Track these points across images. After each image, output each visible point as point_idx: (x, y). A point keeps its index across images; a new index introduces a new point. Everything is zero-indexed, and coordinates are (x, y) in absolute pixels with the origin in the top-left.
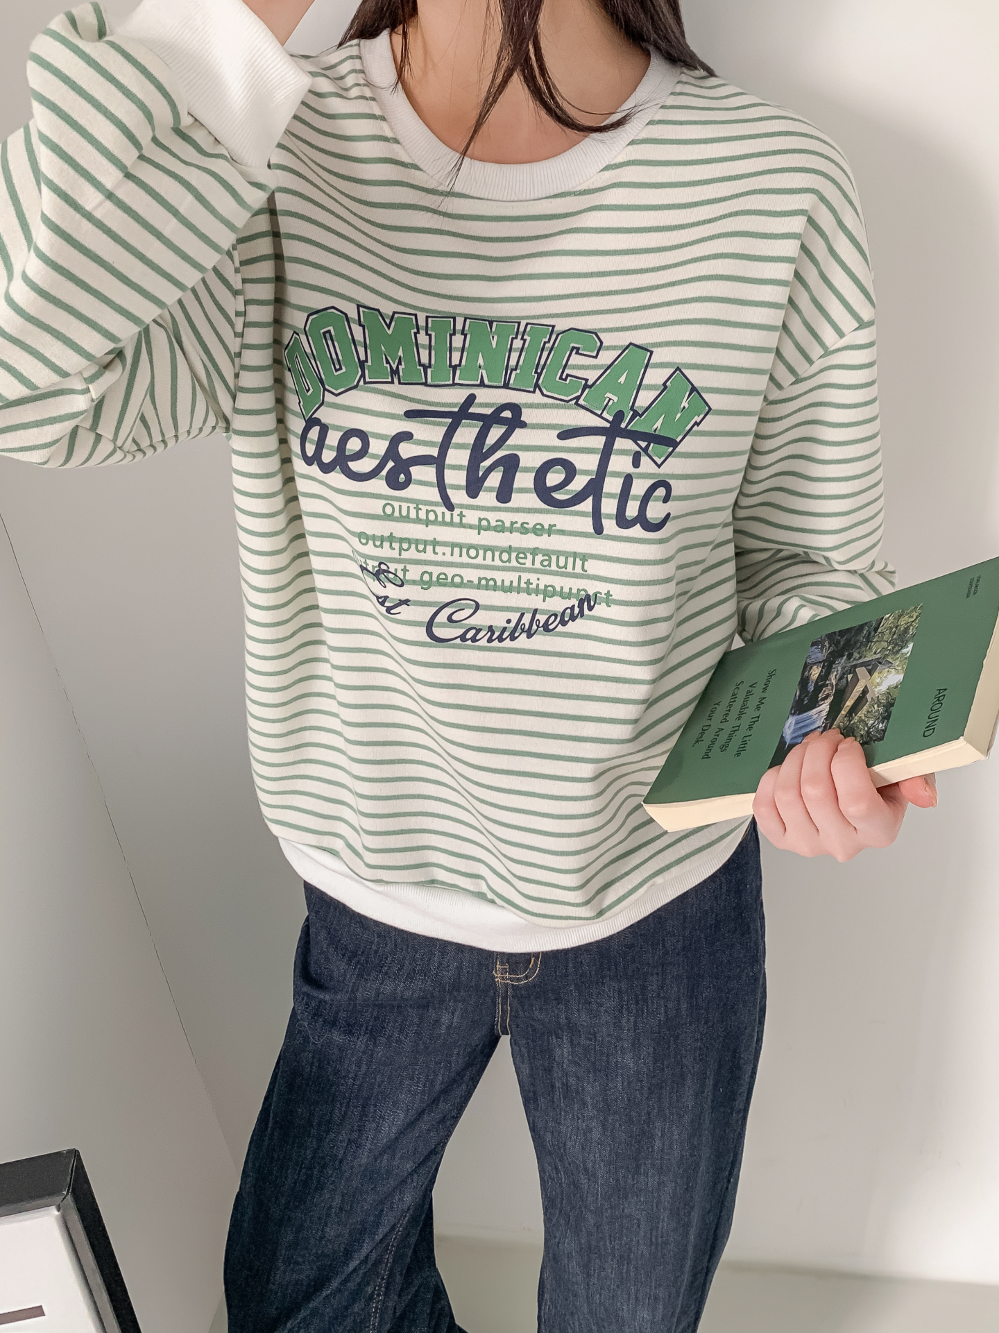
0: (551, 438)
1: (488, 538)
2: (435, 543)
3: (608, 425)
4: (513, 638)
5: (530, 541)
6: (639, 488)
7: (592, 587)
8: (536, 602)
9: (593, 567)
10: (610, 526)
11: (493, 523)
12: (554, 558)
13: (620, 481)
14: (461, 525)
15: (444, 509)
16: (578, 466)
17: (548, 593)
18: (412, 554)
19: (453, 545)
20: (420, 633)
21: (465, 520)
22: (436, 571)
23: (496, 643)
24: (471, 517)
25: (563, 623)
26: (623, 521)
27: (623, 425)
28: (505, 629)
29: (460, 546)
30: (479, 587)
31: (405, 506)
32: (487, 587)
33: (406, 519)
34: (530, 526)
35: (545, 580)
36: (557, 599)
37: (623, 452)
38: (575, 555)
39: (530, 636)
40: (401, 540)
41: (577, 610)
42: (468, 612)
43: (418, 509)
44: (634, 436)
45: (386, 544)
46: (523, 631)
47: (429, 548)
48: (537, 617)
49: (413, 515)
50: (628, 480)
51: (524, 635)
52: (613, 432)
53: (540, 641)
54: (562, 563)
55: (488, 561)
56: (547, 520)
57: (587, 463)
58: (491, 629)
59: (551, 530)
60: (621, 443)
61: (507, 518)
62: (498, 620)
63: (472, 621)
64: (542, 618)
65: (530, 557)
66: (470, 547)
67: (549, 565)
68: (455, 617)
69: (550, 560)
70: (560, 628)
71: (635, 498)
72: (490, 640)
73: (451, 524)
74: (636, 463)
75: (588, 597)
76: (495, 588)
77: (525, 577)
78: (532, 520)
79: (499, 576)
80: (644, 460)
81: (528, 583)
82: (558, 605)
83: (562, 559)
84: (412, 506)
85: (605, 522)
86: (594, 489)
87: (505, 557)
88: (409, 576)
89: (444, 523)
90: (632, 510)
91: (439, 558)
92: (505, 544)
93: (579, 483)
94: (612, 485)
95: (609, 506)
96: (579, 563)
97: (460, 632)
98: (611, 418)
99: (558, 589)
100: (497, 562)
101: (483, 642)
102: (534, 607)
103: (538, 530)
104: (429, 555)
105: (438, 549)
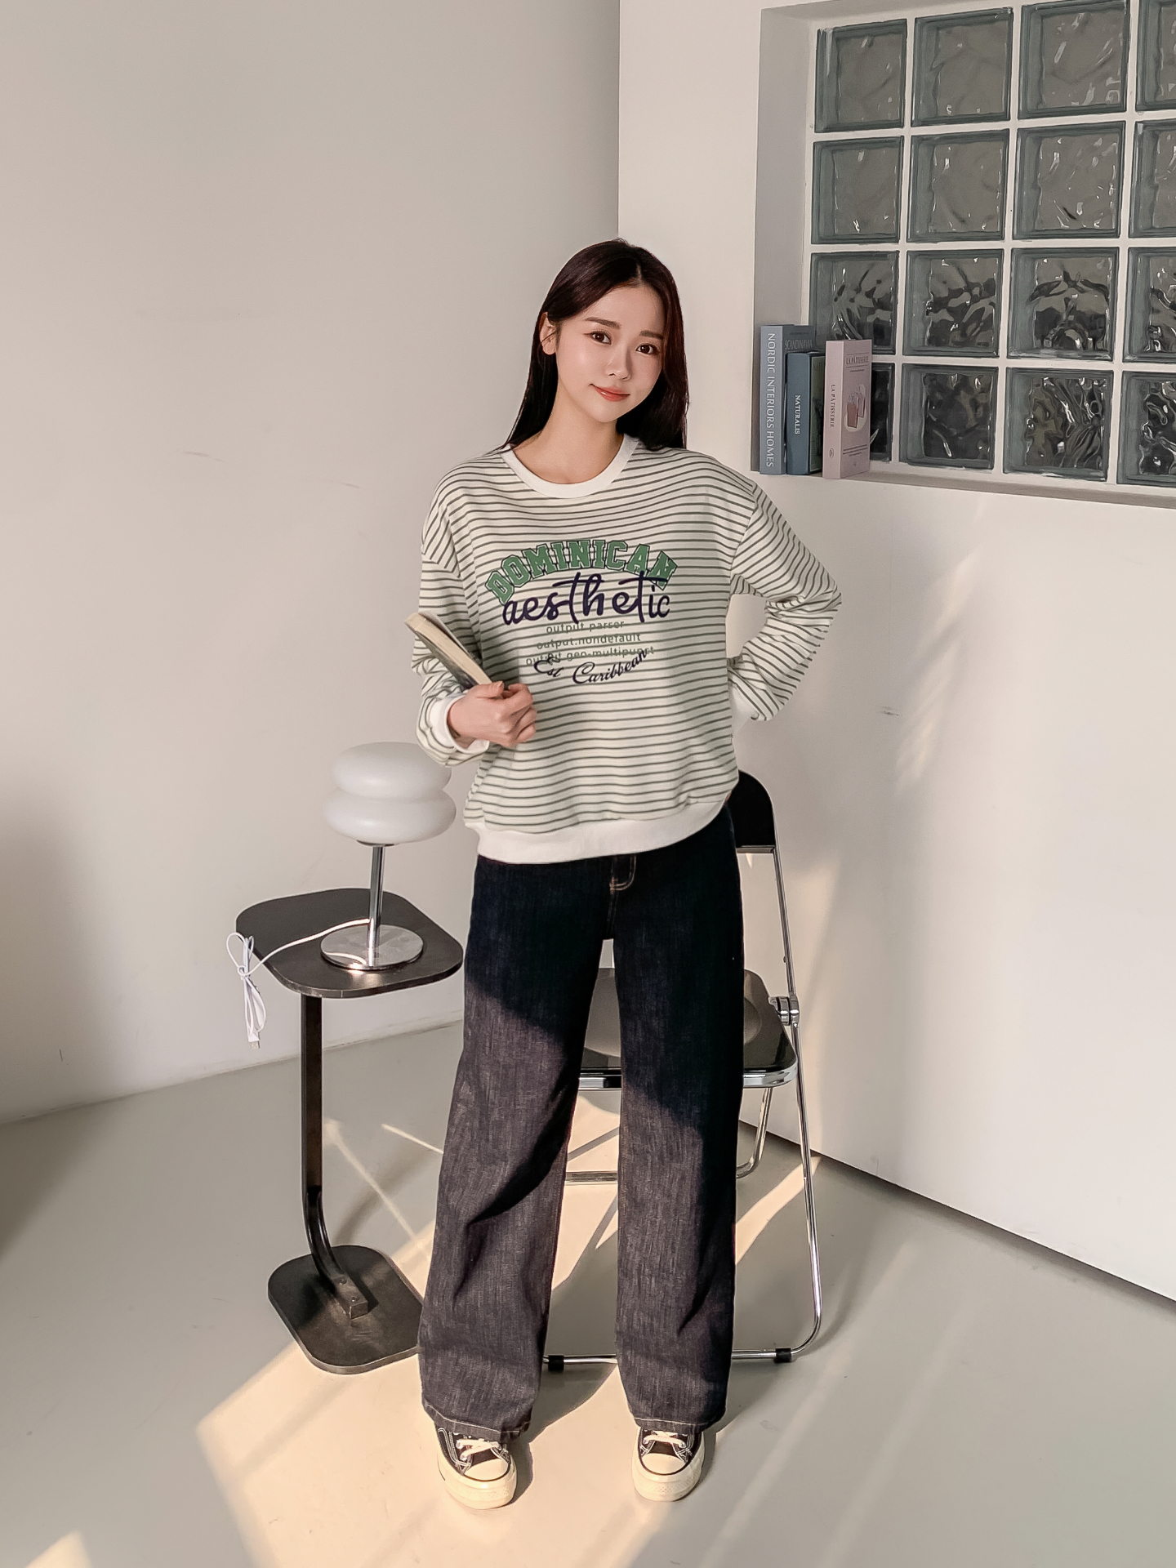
0: (616, 585)
1: (595, 633)
2: (571, 640)
3: (639, 576)
4: (612, 677)
5: (614, 631)
7: (643, 647)
10: (647, 618)
11: (597, 626)
12: (625, 637)
13: (648, 599)
14: (582, 629)
15: (574, 624)
18: (562, 647)
19: (580, 639)
20: (571, 681)
21: (584, 627)
22: (573, 652)
23: (604, 681)
24: (587, 625)
25: (633, 666)
27: (645, 576)
28: (607, 674)
29: (583, 639)
30: (593, 656)
31: (556, 626)
32: (597, 656)
33: (558, 632)
34: (613, 624)
35: (622, 648)
37: (646, 586)
39: (619, 675)
40: (556, 642)
41: (638, 659)
42: (590, 668)
43: (562, 627)
45: (550, 645)
46: (616, 673)
47: (569, 643)
48: (622, 665)
49: (560, 630)
50: (651, 597)
51: (617, 675)
52: (641, 579)
53: (624, 676)
54: (629, 639)
55: (596, 644)
56: (619, 620)
58: (602, 675)
59: (622, 625)
61: (602, 622)
62: (604, 669)
63: (592, 672)
65: (614, 638)
66: (587, 638)
67: (623, 640)
68: (585, 671)
69: (623, 638)
70: (633, 669)
72: (602, 679)
73: (578, 630)
75: (643, 652)
76: (601, 655)
77: (613, 648)
78: (613, 621)
79: (602, 650)
81: (615, 650)
83: (629, 637)
84: (560, 626)
87: (603, 640)
88: (562, 657)
89: (575, 630)
91: (574, 646)
92: (603, 634)
94: (645, 601)
96: (636, 637)
97: (588, 678)
98: (639, 573)
99: (629, 651)
100: (600, 643)
101: (599, 681)
102: (619, 661)
103: (616, 626)
104: (570, 646)
105: (573, 642)
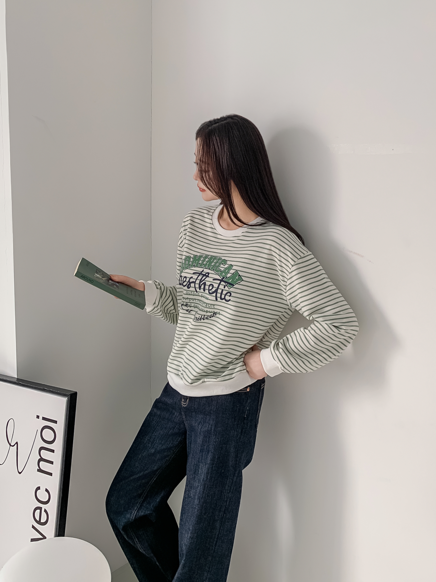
0: (211, 280)
3: (221, 279)
6: (224, 292)
7: (216, 311)
8: (205, 313)
9: (216, 307)
11: (202, 296)
13: (221, 290)
14: (199, 296)
15: (195, 292)
16: (214, 286)
17: (207, 312)
18: (192, 301)
22: (196, 304)
24: (200, 294)
25: (210, 317)
26: (221, 299)
27: (224, 280)
28: (199, 318)
33: (190, 295)
36: (208, 313)
37: (222, 285)
38: (212, 304)
40: (189, 299)
41: (213, 315)
44: (225, 282)
45: (187, 299)
47: (194, 300)
50: (222, 290)
51: (203, 320)
52: (221, 281)
53: (205, 321)
54: (209, 306)
56: (209, 296)
57: (216, 286)
58: (196, 318)
59: (209, 299)
60: (222, 283)
61: (204, 295)
62: (198, 316)
64: (206, 317)
67: (207, 306)
69: (207, 305)
70: (210, 319)
71: (224, 294)
72: (196, 320)
73: (197, 295)
74: (224, 287)
75: (215, 313)
78: (207, 296)
80: (226, 287)
82: (209, 314)
84: (190, 292)
85: (218, 298)
86: (216, 291)
88: (192, 305)
90: (223, 297)
91: (196, 302)
93: (214, 290)
94: (220, 291)
95: (219, 295)
96: (213, 306)
98: (222, 278)
99: (209, 311)
104: (194, 302)
105: (196, 300)
